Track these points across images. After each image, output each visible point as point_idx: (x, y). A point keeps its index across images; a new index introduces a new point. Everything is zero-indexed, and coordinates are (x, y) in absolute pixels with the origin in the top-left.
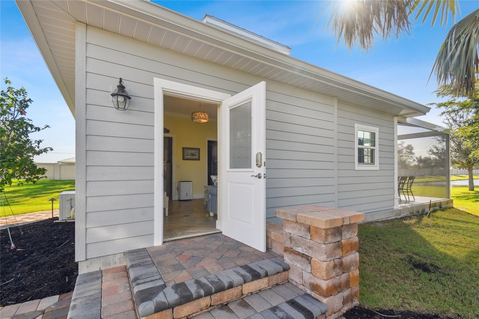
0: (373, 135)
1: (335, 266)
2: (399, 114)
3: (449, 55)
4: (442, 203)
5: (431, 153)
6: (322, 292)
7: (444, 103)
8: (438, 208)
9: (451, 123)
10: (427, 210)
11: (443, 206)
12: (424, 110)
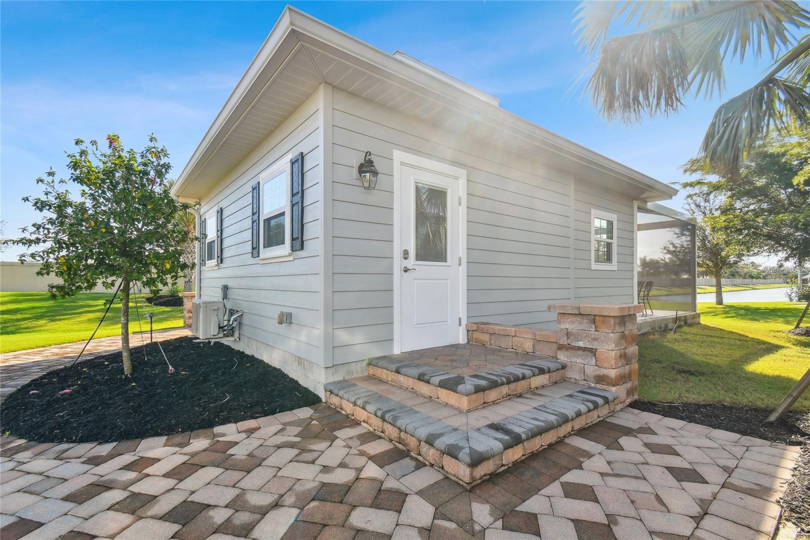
0: (610, 223)
1: (621, 356)
2: (640, 197)
3: (716, 138)
4: (687, 317)
5: (665, 251)
6: (610, 381)
7: (691, 182)
8: (683, 323)
9: (693, 209)
10: (670, 326)
11: (689, 321)
12: (669, 193)
